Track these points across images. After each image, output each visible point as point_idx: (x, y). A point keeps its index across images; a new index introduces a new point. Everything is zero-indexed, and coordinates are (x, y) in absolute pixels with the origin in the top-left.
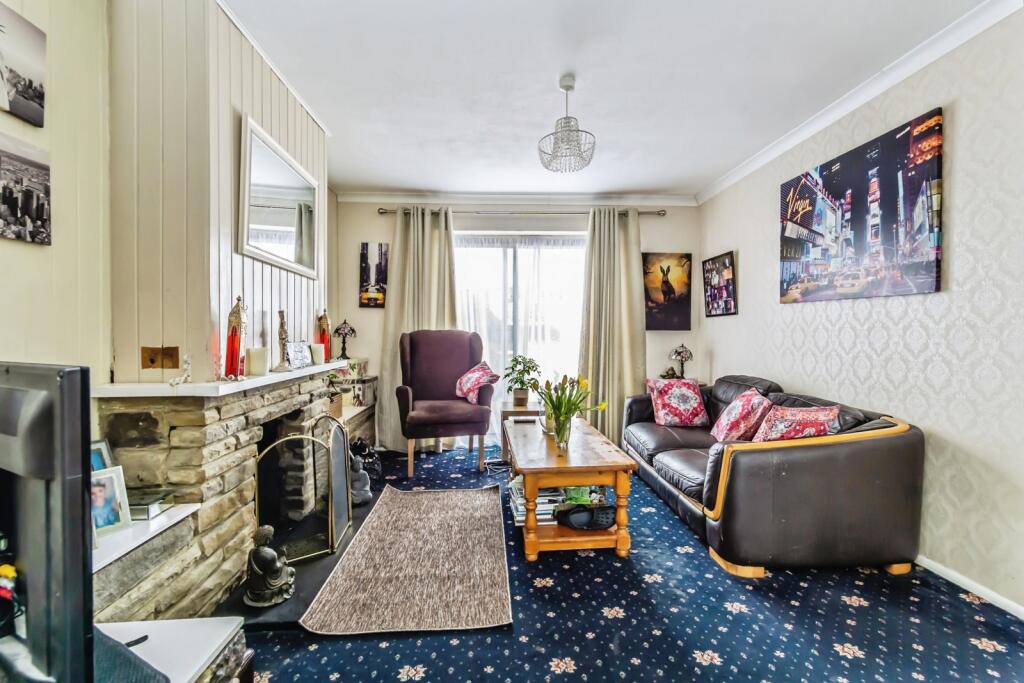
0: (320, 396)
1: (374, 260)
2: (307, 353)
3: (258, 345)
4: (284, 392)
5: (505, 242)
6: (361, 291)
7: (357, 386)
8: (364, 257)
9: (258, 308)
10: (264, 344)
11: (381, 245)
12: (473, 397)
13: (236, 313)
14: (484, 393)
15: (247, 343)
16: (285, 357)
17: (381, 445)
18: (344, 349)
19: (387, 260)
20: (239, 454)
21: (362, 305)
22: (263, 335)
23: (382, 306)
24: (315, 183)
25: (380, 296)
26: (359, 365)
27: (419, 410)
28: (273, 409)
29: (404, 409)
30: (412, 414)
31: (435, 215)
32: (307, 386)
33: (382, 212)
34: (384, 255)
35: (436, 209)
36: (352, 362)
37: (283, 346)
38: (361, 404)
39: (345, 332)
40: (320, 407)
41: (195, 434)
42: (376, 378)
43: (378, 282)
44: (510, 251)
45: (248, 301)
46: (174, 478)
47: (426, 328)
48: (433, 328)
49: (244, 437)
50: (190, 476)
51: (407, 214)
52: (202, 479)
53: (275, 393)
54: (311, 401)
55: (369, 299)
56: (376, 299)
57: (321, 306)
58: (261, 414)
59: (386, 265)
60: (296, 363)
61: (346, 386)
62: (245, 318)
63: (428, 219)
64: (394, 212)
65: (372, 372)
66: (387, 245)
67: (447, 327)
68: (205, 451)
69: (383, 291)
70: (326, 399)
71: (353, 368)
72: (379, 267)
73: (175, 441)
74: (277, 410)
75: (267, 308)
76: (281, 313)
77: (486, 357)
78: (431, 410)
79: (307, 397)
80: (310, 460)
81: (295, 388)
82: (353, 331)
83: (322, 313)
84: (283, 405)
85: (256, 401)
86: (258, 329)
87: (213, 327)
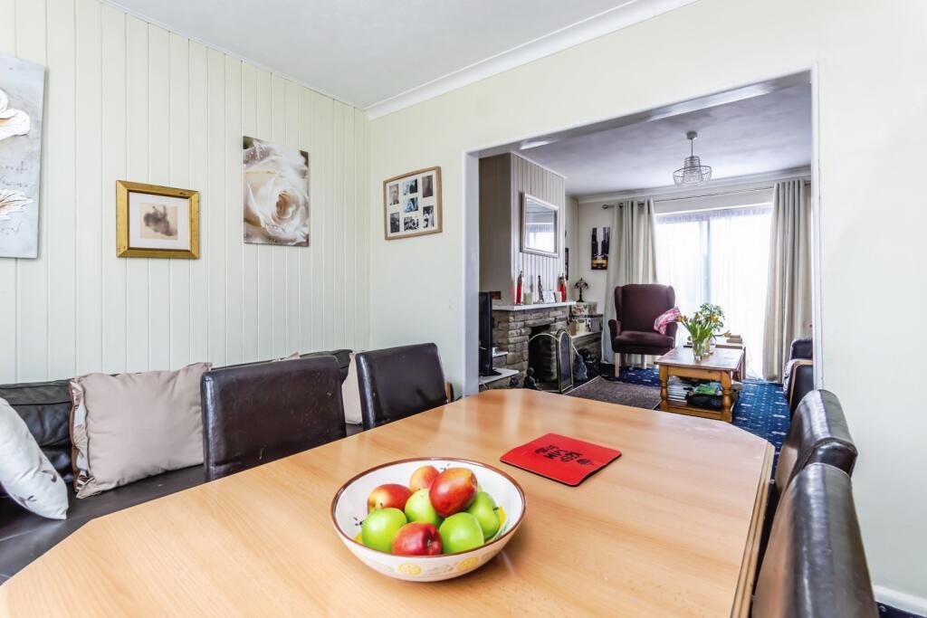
0: (561, 320)
1: (600, 238)
2: (553, 297)
3: (529, 291)
4: (541, 315)
5: (700, 218)
6: (592, 259)
7: (588, 319)
8: (594, 237)
9: (529, 274)
10: (532, 291)
11: (605, 229)
12: (663, 331)
13: (520, 277)
14: (671, 328)
15: (525, 290)
16: (541, 297)
17: (605, 360)
18: (581, 296)
19: (609, 238)
20: (521, 337)
21: (593, 268)
22: (531, 287)
23: (605, 268)
24: (556, 208)
25: (604, 262)
26: (590, 306)
27: (624, 336)
28: (536, 321)
29: (613, 334)
30: (618, 337)
31: (641, 205)
32: (553, 314)
33: (606, 207)
34: (607, 236)
35: (642, 201)
36: (585, 304)
37: (540, 292)
38: (590, 330)
39: (581, 286)
40: (560, 325)
41: (505, 325)
42: (601, 316)
43: (603, 253)
44: (705, 223)
45: (525, 271)
46: (500, 341)
47: (635, 283)
48: (640, 283)
49: (523, 331)
50: (504, 341)
51: (621, 207)
52: (509, 343)
53: (537, 314)
54: (555, 322)
55: (597, 264)
56: (602, 264)
57: (562, 272)
58: (530, 322)
59: (608, 242)
60: (546, 301)
61: (581, 318)
62: (523, 279)
63: (635, 208)
64: (612, 207)
65: (599, 311)
66: (609, 228)
67: (650, 282)
68: (510, 332)
69: (606, 258)
70: (564, 322)
71: (585, 307)
72: (603, 243)
73: (500, 327)
74: (539, 322)
75: (533, 275)
76: (539, 277)
77: (677, 304)
78: (632, 336)
79: (553, 319)
80: (555, 353)
81: (547, 313)
82: (586, 284)
83: (561, 276)
84: (541, 320)
85: (528, 316)
86: (529, 284)
87: (512, 283)
